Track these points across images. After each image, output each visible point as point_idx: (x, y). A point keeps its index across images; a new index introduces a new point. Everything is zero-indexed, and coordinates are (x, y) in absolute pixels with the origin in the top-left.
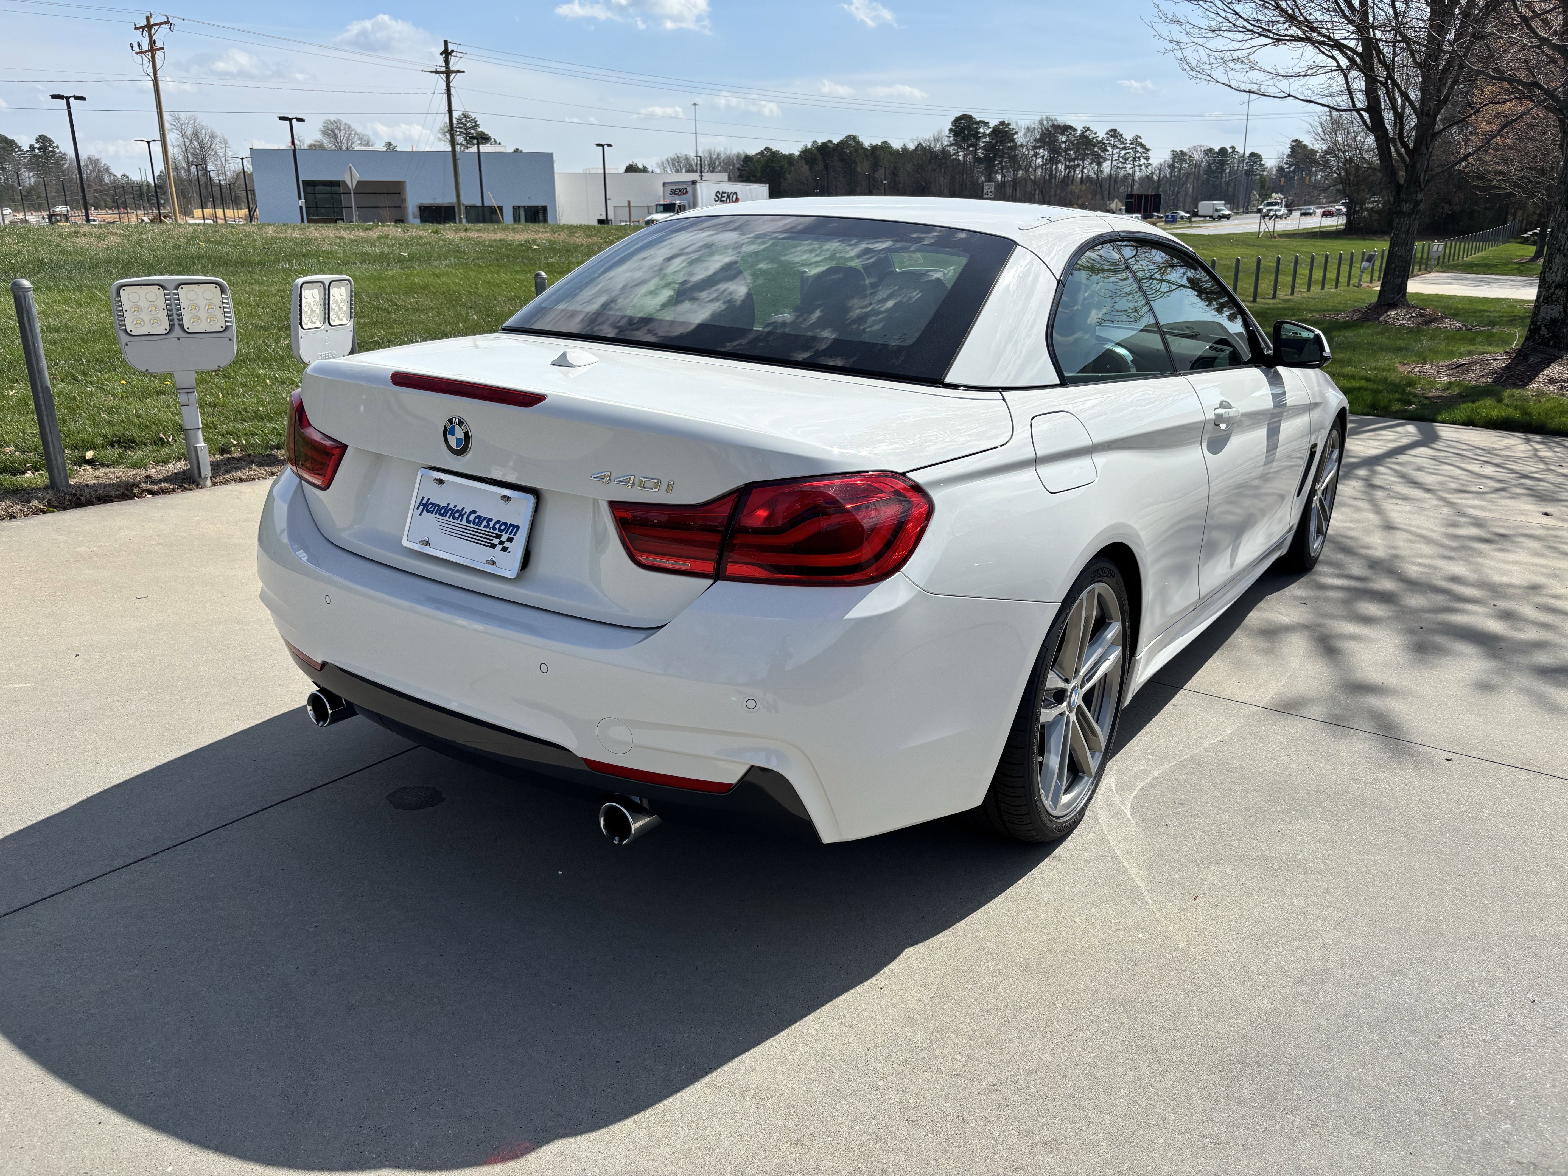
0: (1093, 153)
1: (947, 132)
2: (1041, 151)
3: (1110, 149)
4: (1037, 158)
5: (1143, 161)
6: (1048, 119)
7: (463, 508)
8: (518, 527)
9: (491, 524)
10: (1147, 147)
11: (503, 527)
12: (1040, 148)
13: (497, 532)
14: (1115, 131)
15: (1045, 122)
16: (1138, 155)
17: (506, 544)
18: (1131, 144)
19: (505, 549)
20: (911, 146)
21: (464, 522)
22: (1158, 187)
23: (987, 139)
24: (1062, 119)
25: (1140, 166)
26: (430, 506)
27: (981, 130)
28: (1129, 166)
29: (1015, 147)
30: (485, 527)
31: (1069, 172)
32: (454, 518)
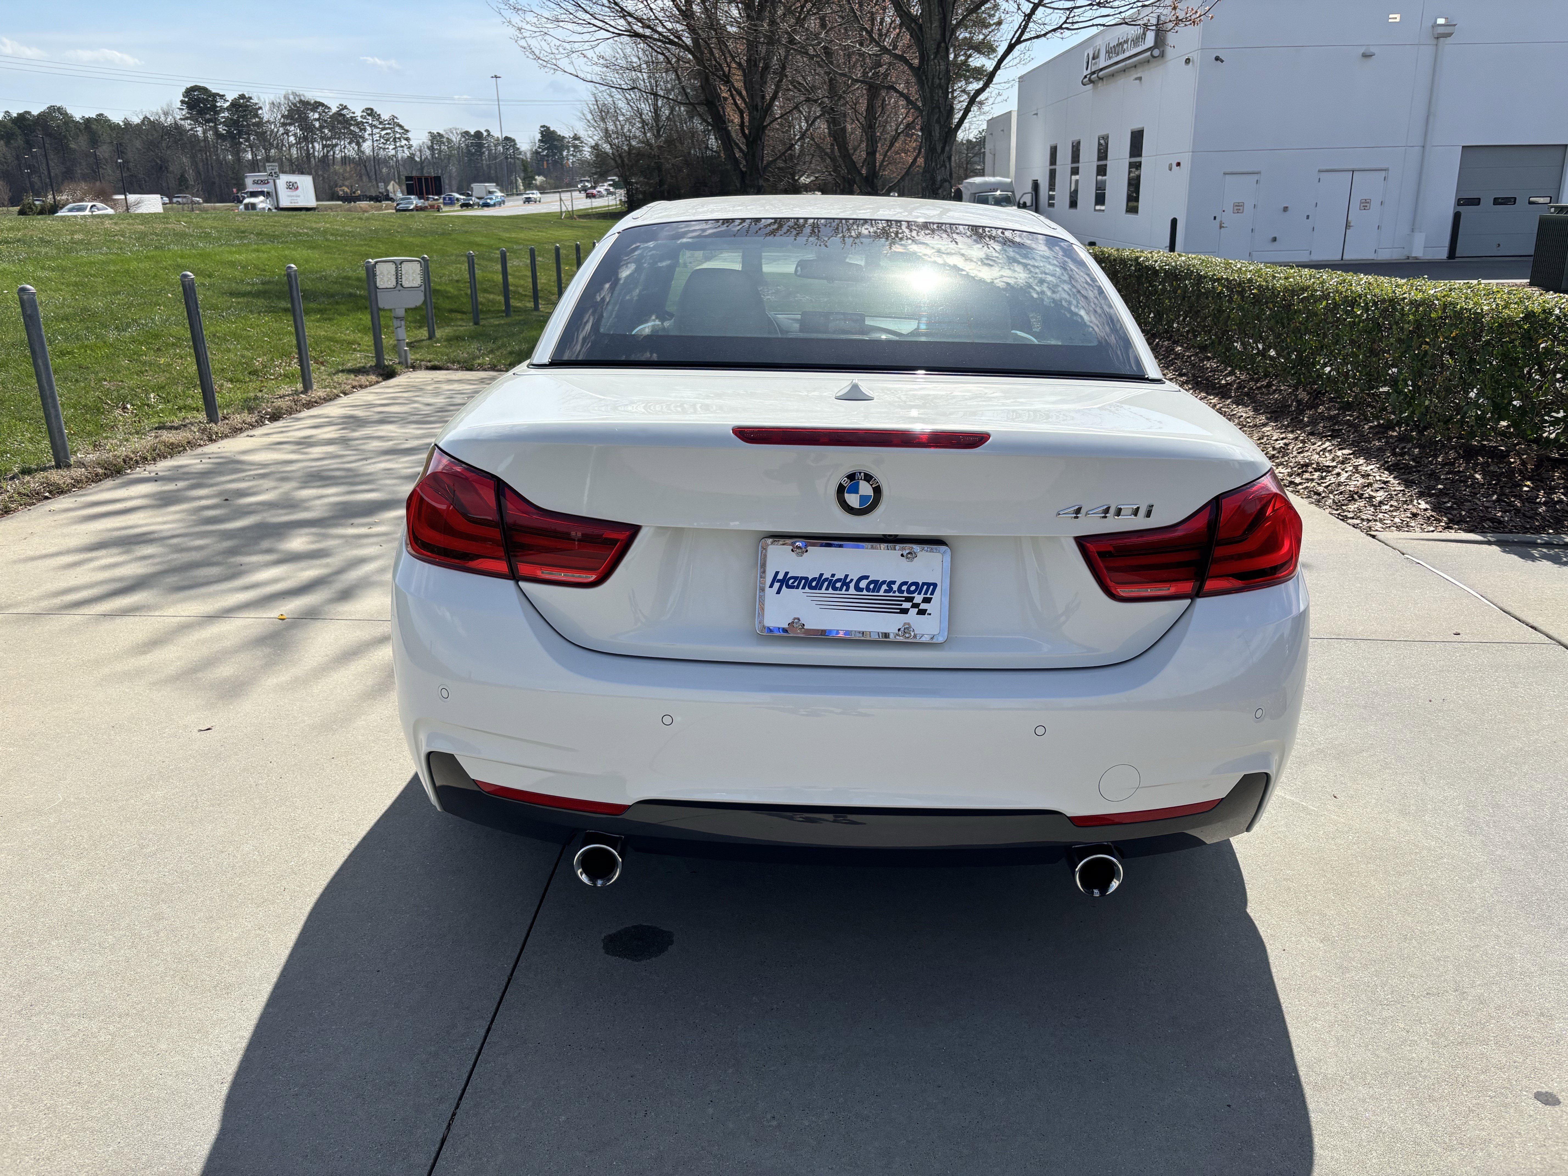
0: (352, 133)
1: (179, 105)
2: (292, 128)
3: (368, 128)
4: (288, 136)
5: (404, 142)
6: (294, 94)
7: (847, 576)
8: (935, 585)
9: (895, 587)
10: (406, 128)
11: (913, 588)
12: (290, 124)
13: (905, 594)
14: (372, 110)
15: (291, 97)
16: (398, 136)
17: (923, 606)
18: (389, 124)
19: (922, 612)
20: (136, 120)
21: (852, 590)
22: (422, 169)
23: (226, 114)
24: (312, 96)
25: (402, 147)
26: (791, 581)
27: (218, 104)
28: (391, 147)
29: (260, 124)
30: (886, 591)
31: (328, 152)
32: (835, 589)
